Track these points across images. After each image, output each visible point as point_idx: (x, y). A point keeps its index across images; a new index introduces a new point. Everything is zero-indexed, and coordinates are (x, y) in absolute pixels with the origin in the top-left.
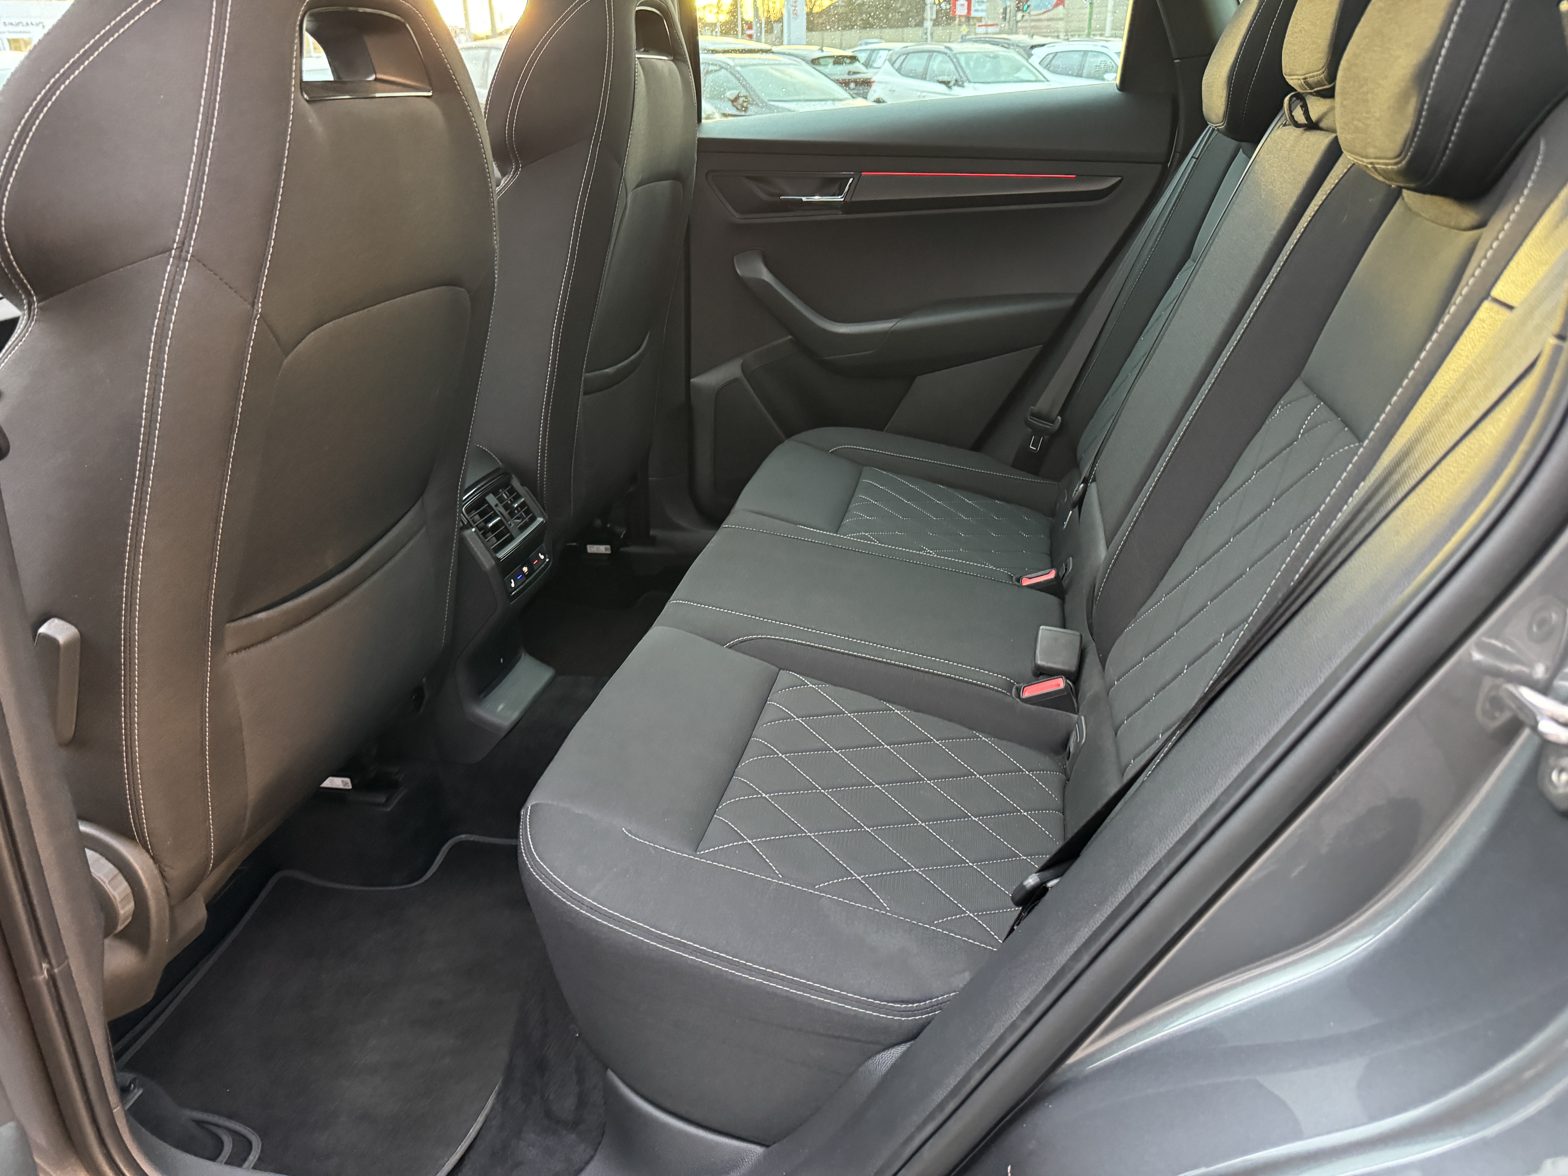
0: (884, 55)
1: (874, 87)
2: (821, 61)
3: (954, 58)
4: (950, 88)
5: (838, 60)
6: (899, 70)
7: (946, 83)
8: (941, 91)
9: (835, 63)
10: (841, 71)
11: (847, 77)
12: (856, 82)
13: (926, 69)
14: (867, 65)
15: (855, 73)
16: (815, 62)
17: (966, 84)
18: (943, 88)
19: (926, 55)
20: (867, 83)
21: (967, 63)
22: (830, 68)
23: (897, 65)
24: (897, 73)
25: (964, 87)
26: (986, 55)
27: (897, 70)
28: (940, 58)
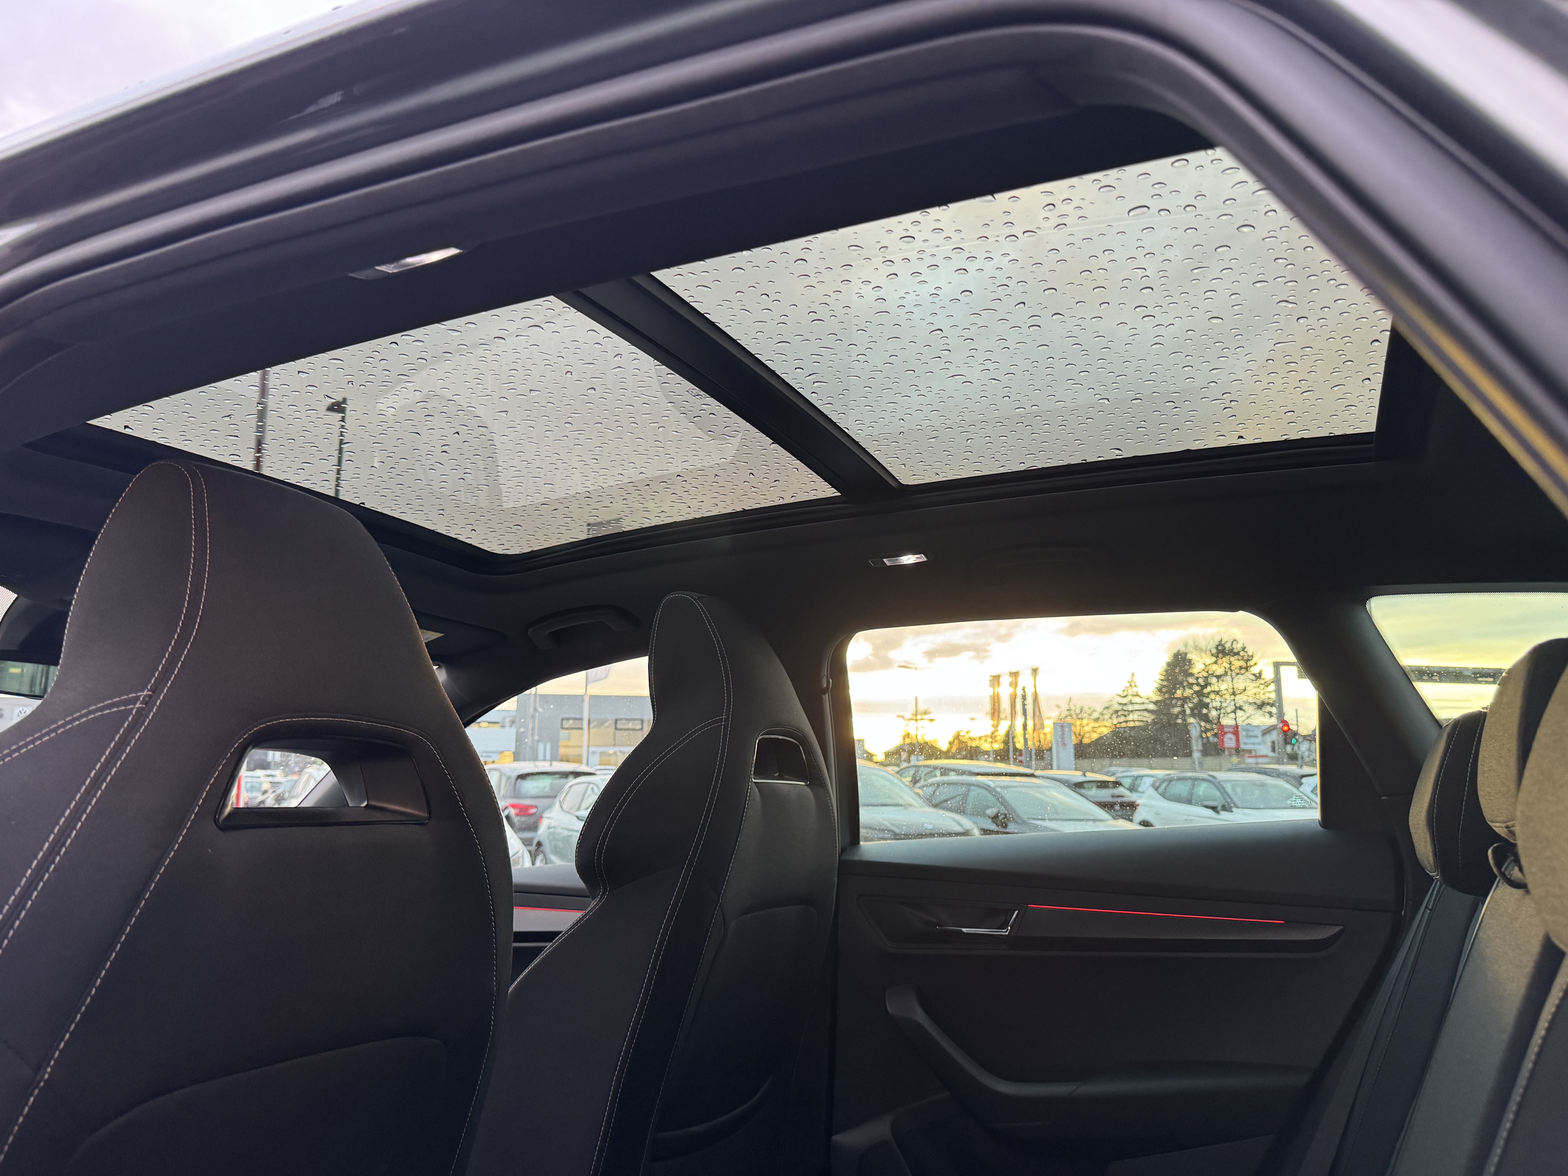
0: (1148, 781)
1: (1139, 809)
2: (1086, 785)
3: (1219, 786)
4: (1218, 812)
5: (1103, 785)
6: (1163, 795)
7: (1214, 808)
8: (1209, 816)
9: (1098, 787)
10: (1105, 795)
11: (1111, 800)
12: (1122, 805)
13: (1191, 794)
14: (1132, 789)
15: (1118, 796)
16: (1078, 786)
17: (1234, 809)
18: (1210, 812)
19: (1190, 782)
20: (1133, 806)
21: (1234, 790)
22: (1094, 792)
23: (1161, 790)
24: (1161, 798)
25: (1232, 811)
26: (1253, 783)
27: (1161, 795)
28: (1204, 785)
